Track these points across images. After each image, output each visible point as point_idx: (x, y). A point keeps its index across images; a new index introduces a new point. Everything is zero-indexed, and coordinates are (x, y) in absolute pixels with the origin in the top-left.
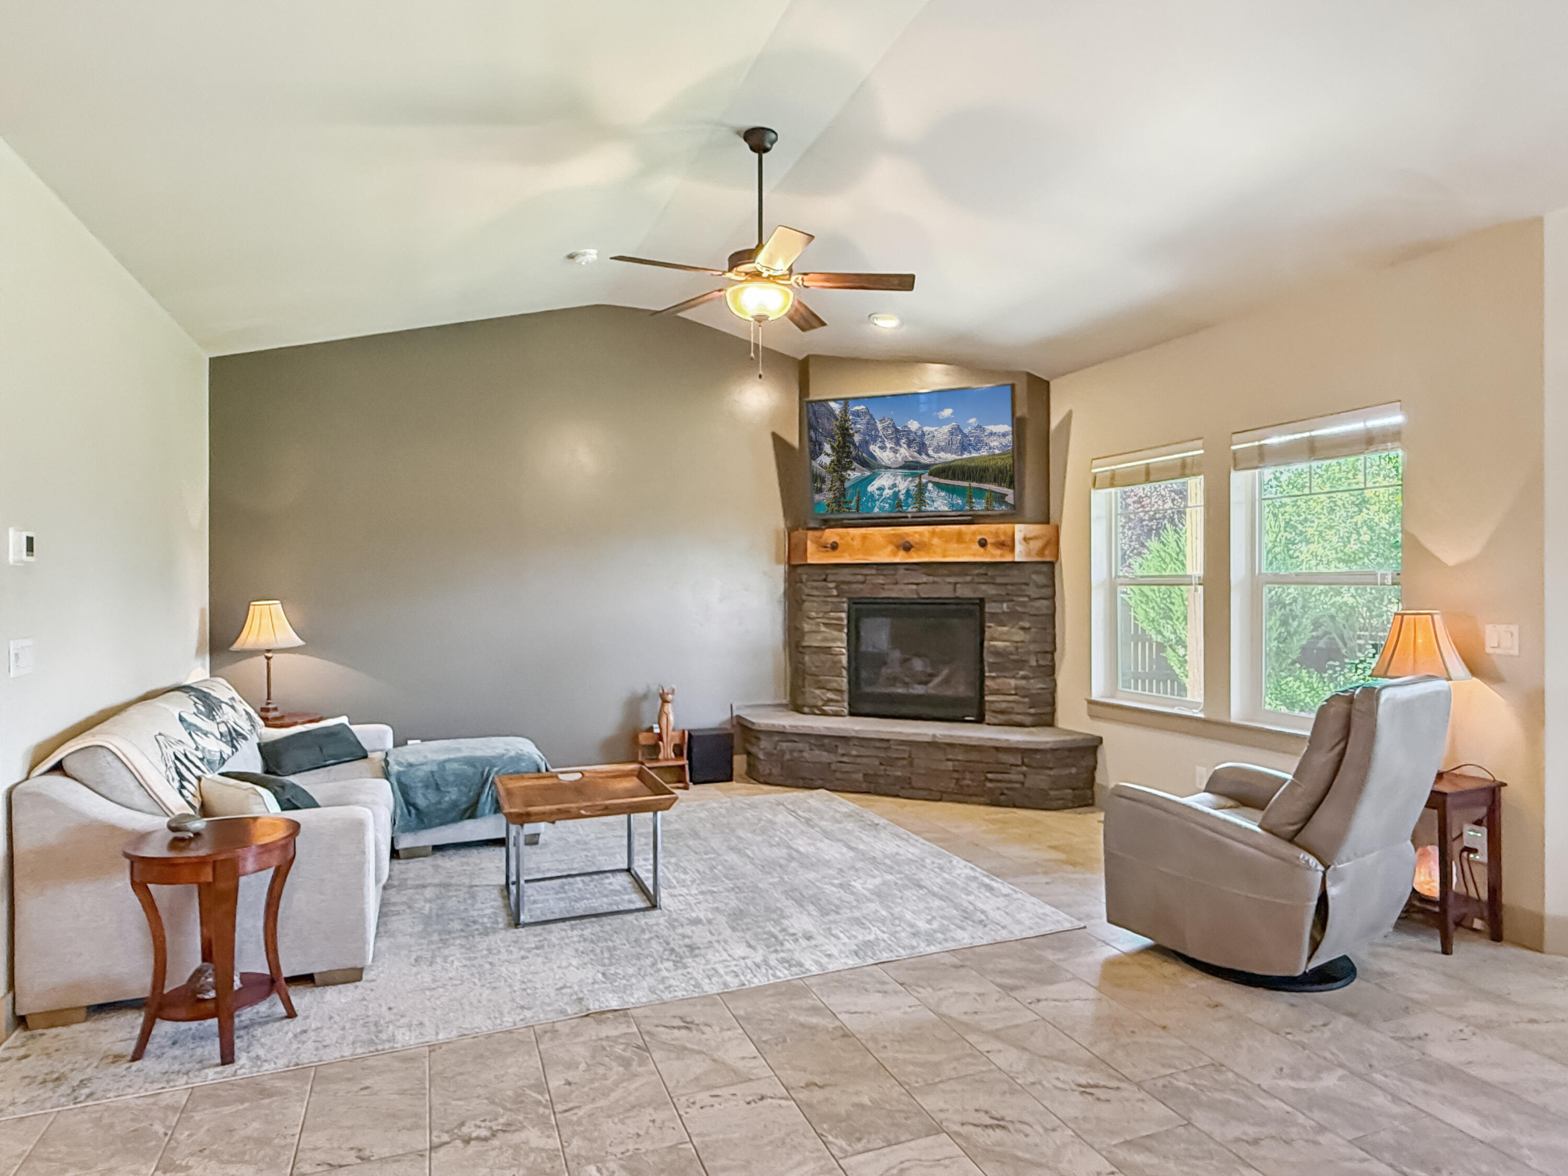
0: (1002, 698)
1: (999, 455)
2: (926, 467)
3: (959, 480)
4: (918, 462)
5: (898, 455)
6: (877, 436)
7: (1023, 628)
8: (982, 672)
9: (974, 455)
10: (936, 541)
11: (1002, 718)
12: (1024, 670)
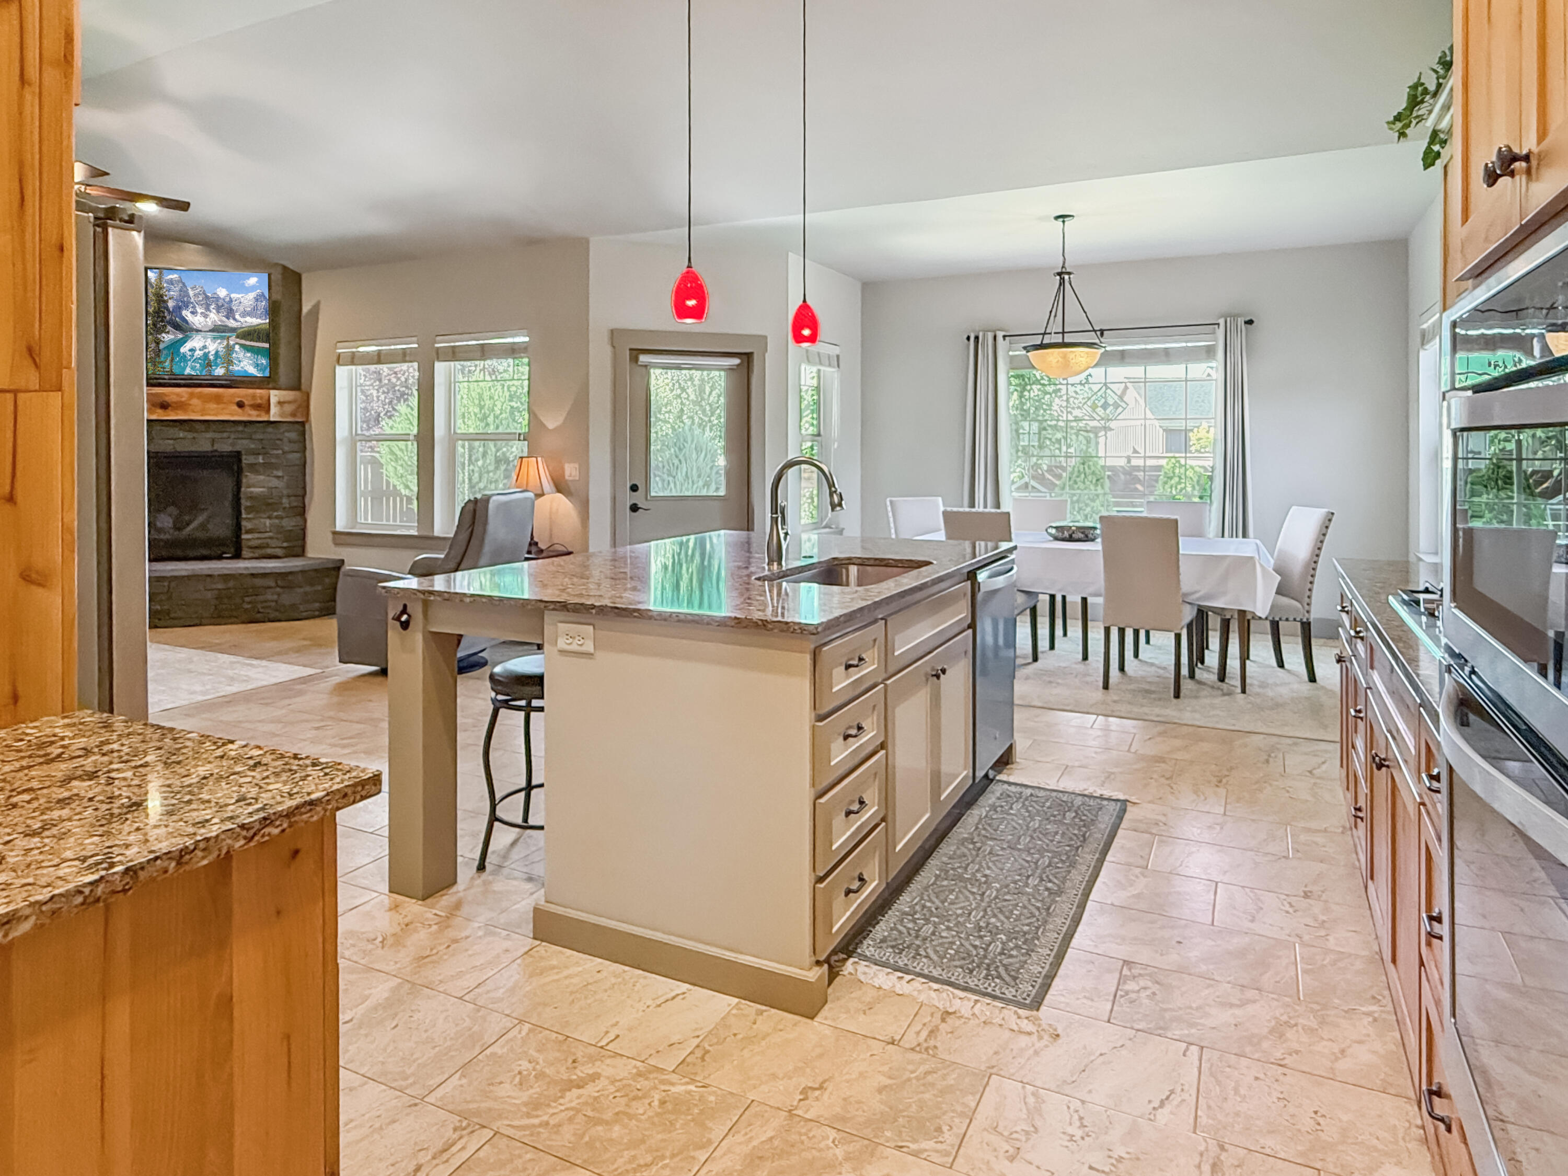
0: (256, 535)
7: (278, 477)
10: (195, 401)
11: (258, 552)
12: (277, 511)
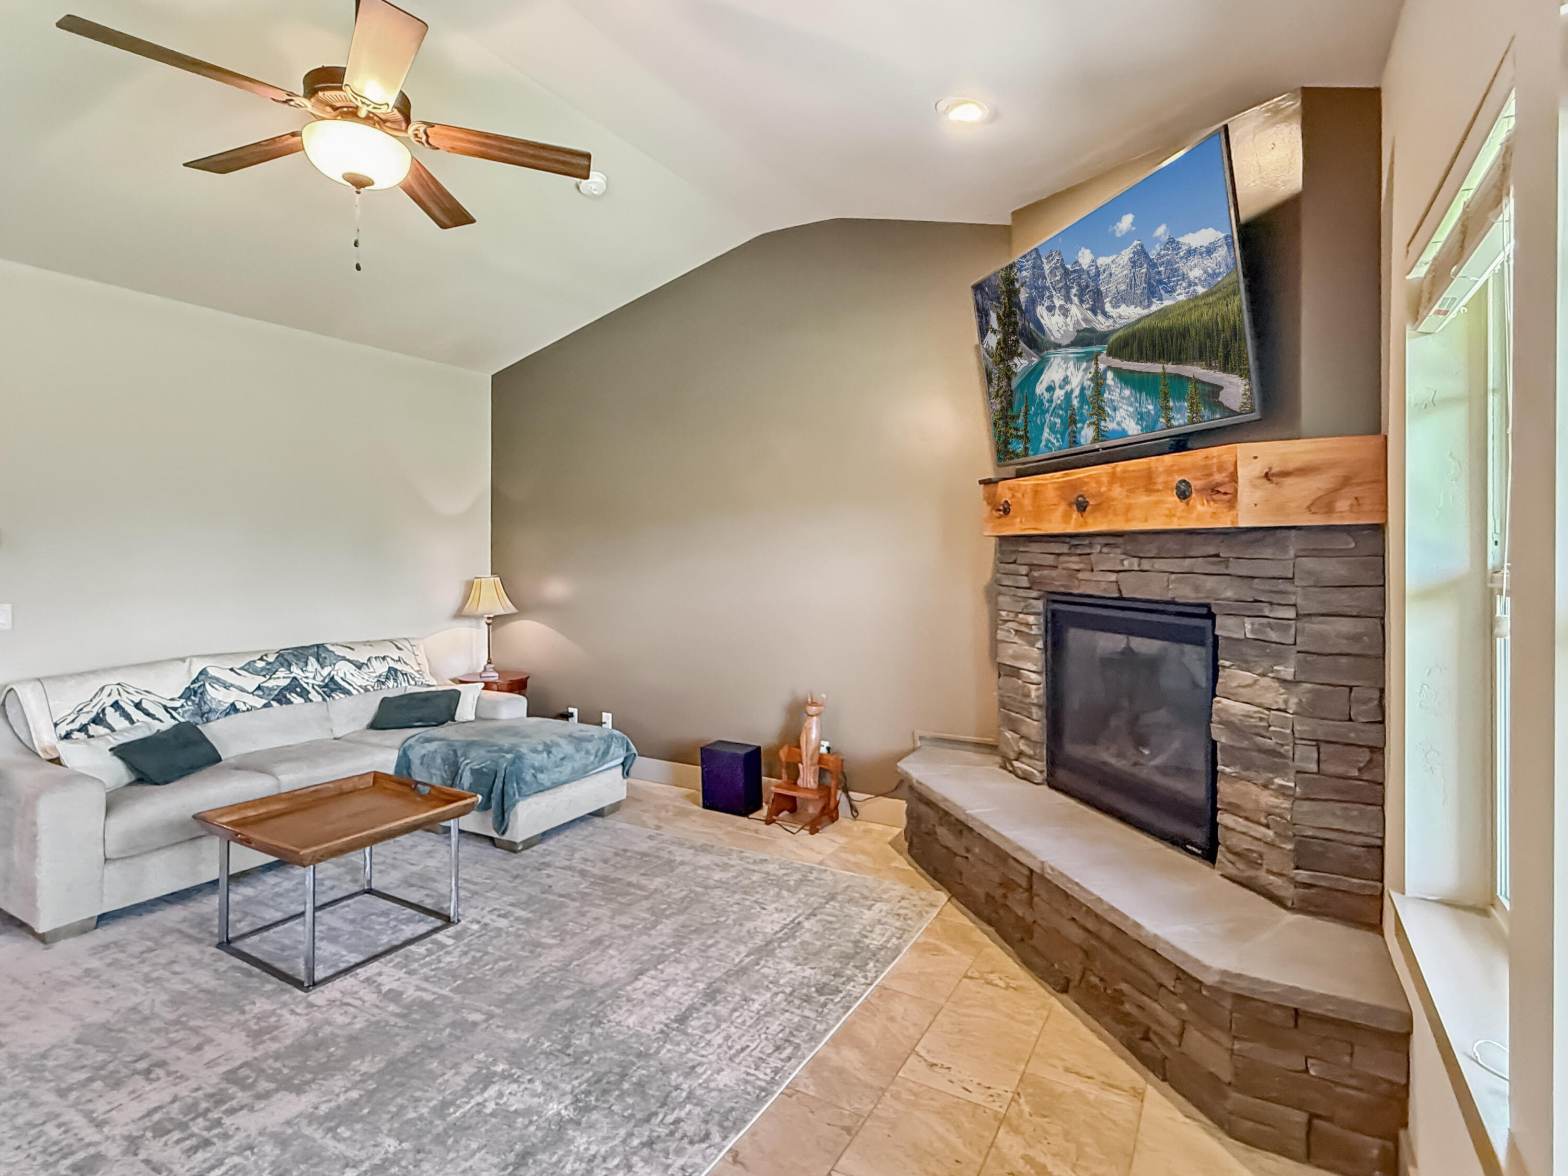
0: (1243, 825)
1: (1206, 295)
2: (1102, 338)
3: (1148, 360)
4: (1092, 330)
5: (1069, 319)
6: (1045, 288)
8: (1214, 763)
9: (1167, 303)
12: (1284, 775)
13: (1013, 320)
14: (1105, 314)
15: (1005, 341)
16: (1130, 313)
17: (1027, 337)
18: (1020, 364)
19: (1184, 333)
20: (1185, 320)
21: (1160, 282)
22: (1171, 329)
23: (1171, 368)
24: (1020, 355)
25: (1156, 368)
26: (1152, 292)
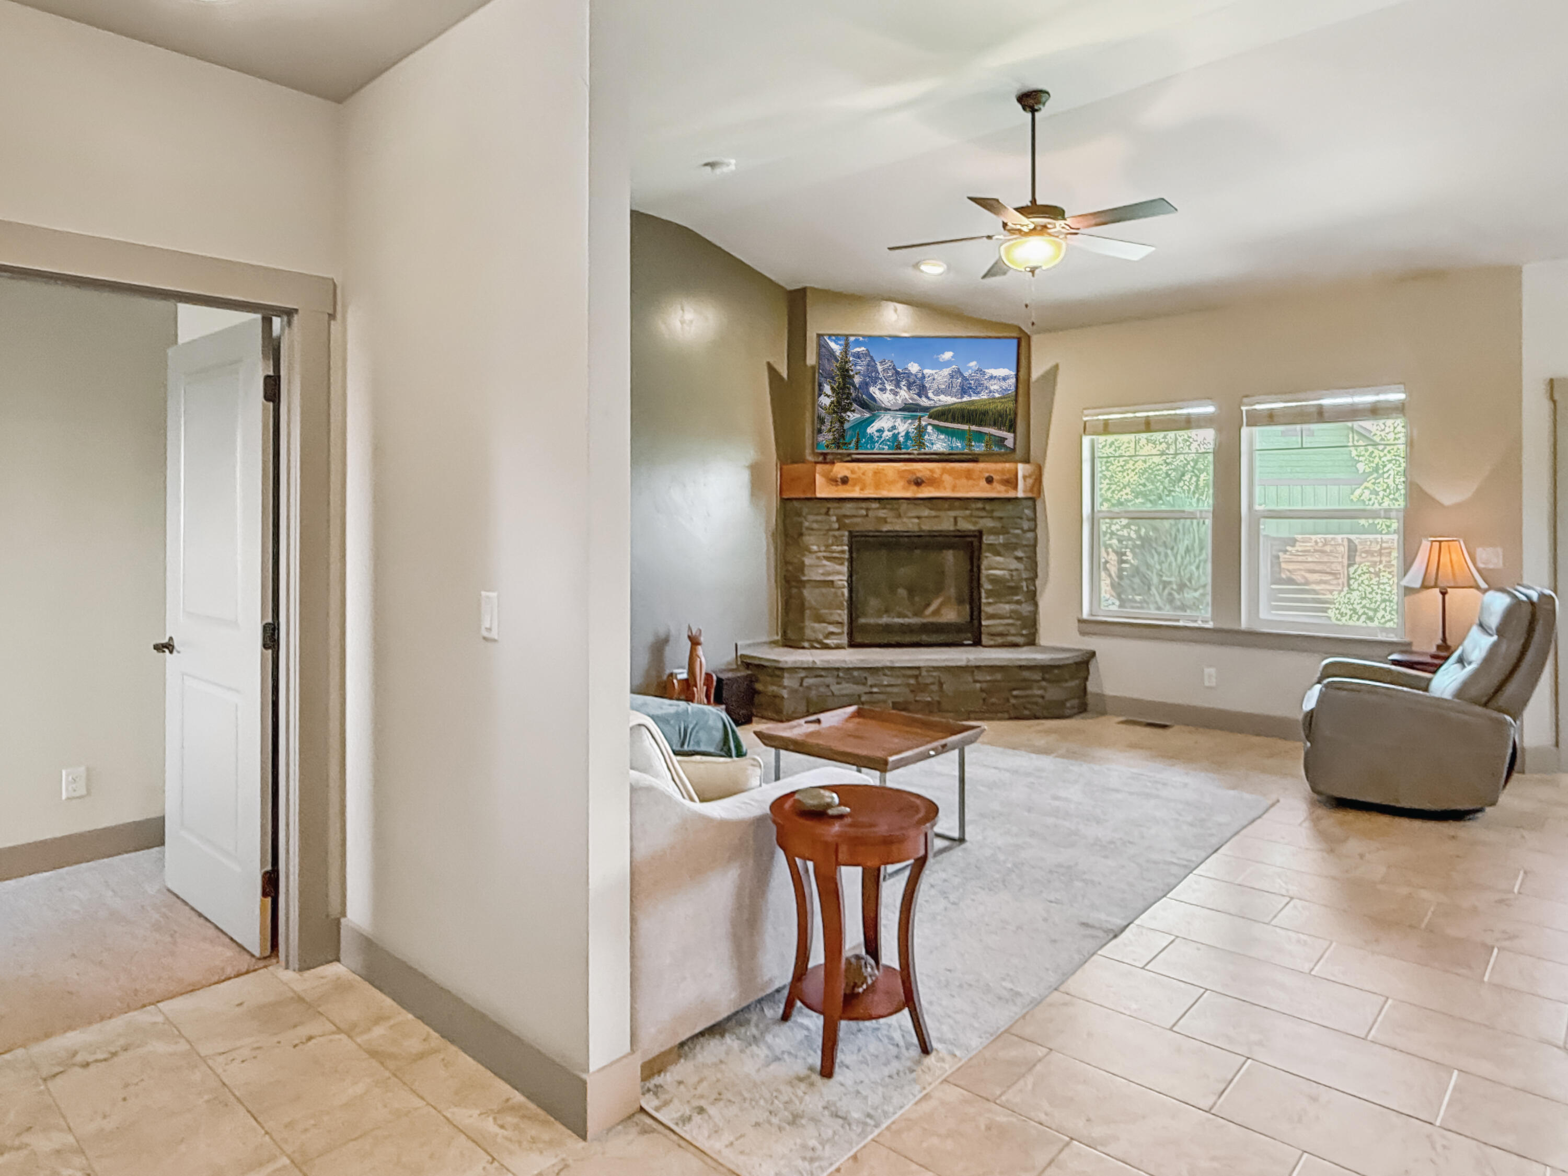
1: (999, 398)
3: (958, 423)
6: (877, 378)
9: (974, 398)
13: (847, 391)
14: (928, 398)
15: (838, 402)
16: (947, 400)
17: (860, 401)
18: (853, 417)
19: (985, 413)
20: (987, 407)
21: (971, 388)
22: (976, 410)
23: (974, 428)
24: (854, 411)
25: (965, 427)
26: (964, 391)
